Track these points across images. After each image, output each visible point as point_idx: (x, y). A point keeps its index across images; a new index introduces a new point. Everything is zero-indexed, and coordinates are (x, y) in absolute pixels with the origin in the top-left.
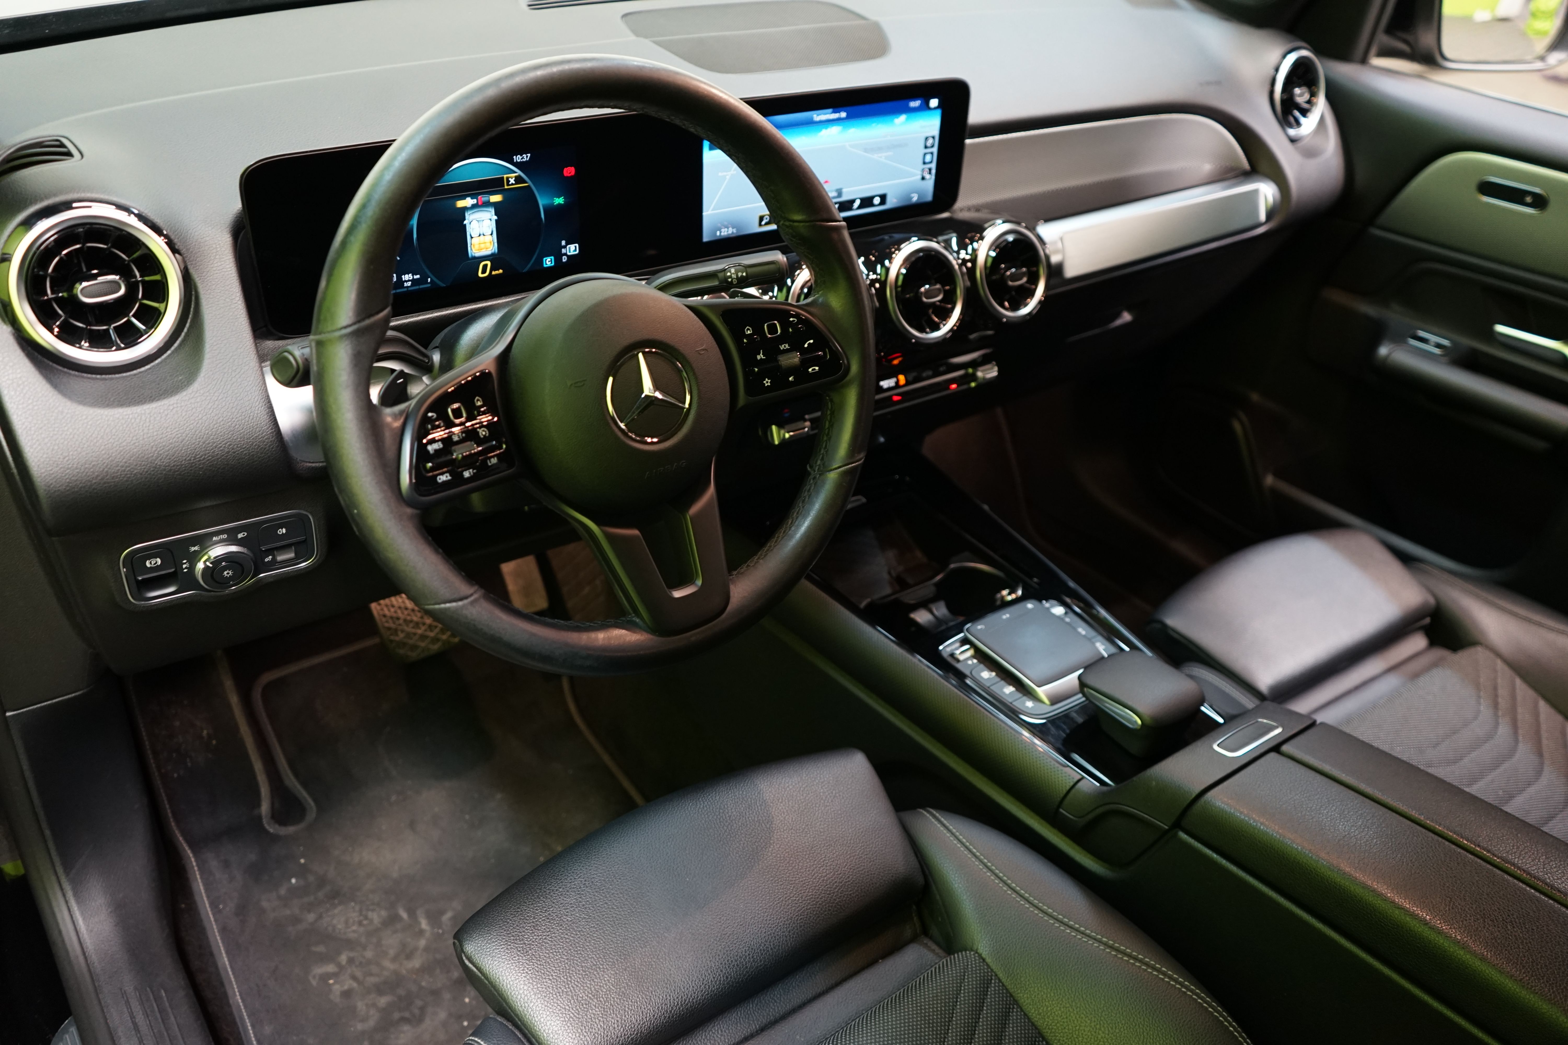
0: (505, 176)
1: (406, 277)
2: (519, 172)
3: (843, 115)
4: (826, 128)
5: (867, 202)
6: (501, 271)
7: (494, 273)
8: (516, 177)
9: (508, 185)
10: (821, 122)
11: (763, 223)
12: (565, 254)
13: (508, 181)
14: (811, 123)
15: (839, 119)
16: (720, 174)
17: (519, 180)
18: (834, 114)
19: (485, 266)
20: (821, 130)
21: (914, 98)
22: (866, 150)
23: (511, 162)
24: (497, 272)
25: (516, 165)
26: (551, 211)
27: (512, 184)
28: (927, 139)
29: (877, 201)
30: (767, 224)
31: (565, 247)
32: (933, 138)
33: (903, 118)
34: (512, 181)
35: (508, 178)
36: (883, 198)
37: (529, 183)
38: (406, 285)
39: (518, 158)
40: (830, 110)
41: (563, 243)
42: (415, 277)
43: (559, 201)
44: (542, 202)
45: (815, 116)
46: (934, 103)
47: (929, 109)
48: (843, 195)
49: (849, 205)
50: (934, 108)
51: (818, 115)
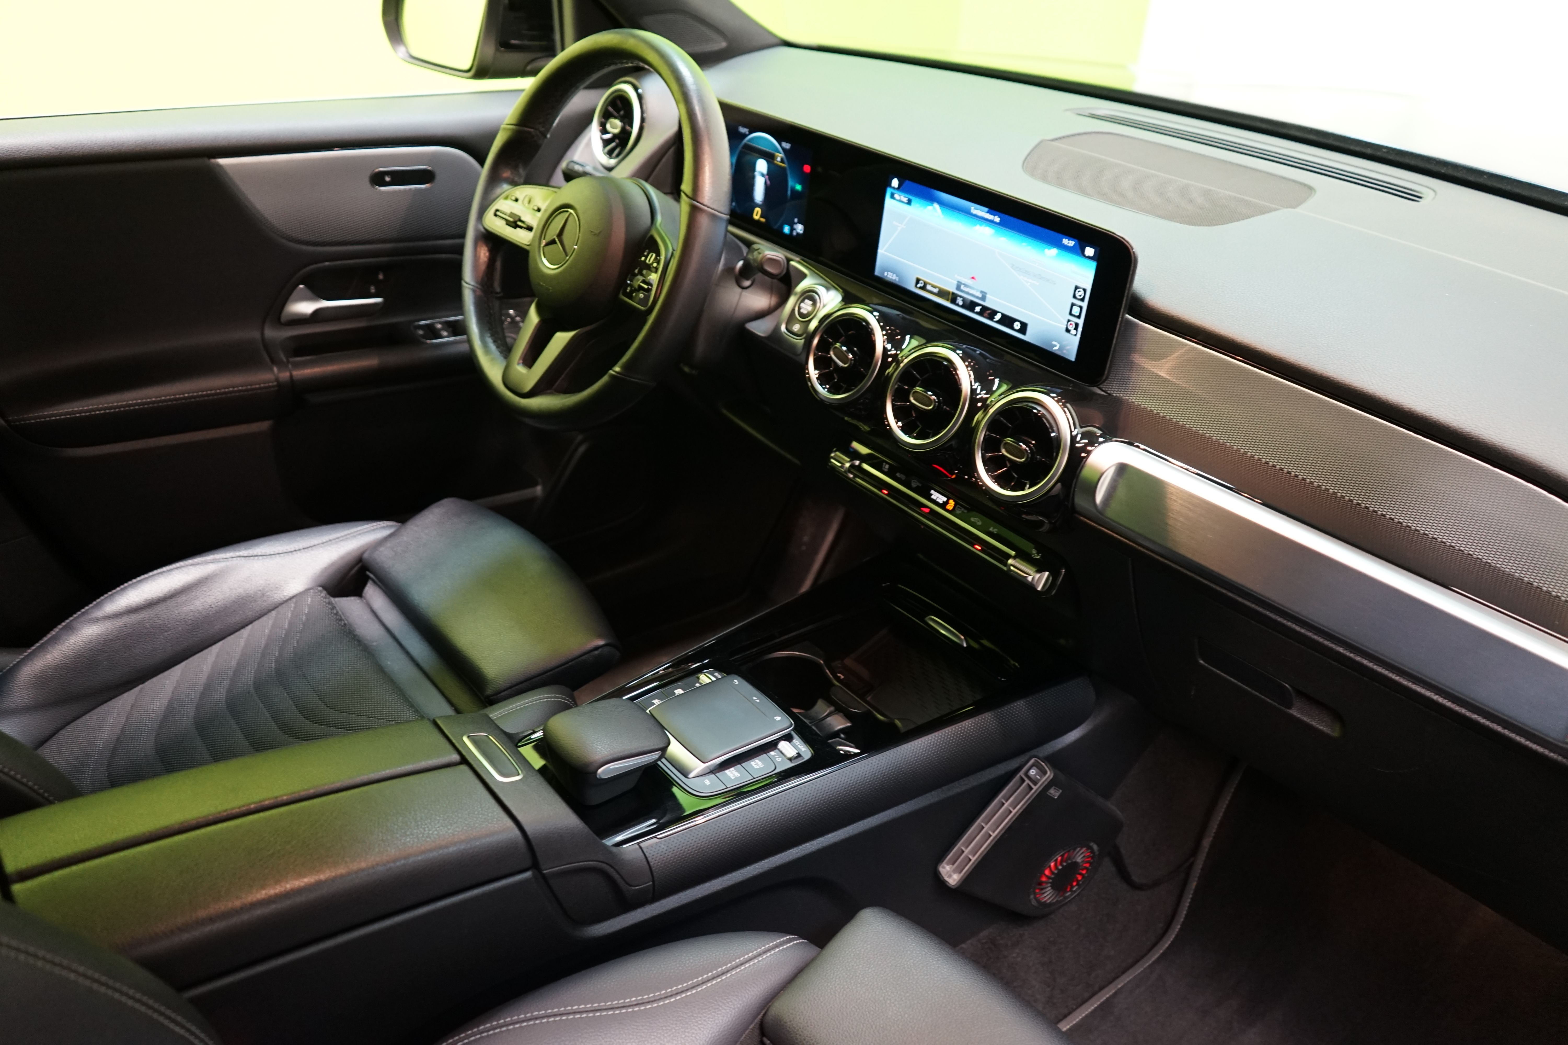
0: (776, 154)
2: (783, 155)
3: (997, 219)
4: (981, 225)
5: (1007, 321)
6: (764, 220)
8: (781, 157)
9: (777, 161)
10: (976, 216)
11: (919, 285)
12: (795, 230)
13: (777, 159)
14: (967, 212)
15: (992, 222)
16: (895, 223)
17: (782, 160)
18: (988, 214)
19: (757, 212)
20: (976, 225)
21: (1070, 236)
22: (1013, 267)
23: (780, 145)
24: (762, 219)
25: (782, 148)
26: (794, 192)
28: (1077, 288)
29: (1017, 326)
30: (920, 288)
31: (796, 224)
32: (1085, 290)
33: (1053, 251)
34: (779, 159)
35: (777, 156)
36: (1023, 327)
37: (786, 165)
39: (784, 145)
40: (986, 209)
41: (796, 220)
43: (799, 187)
44: (791, 183)
45: (972, 208)
46: (1090, 251)
47: (1084, 256)
48: (987, 300)
49: (992, 314)
50: (1089, 257)
51: (975, 209)
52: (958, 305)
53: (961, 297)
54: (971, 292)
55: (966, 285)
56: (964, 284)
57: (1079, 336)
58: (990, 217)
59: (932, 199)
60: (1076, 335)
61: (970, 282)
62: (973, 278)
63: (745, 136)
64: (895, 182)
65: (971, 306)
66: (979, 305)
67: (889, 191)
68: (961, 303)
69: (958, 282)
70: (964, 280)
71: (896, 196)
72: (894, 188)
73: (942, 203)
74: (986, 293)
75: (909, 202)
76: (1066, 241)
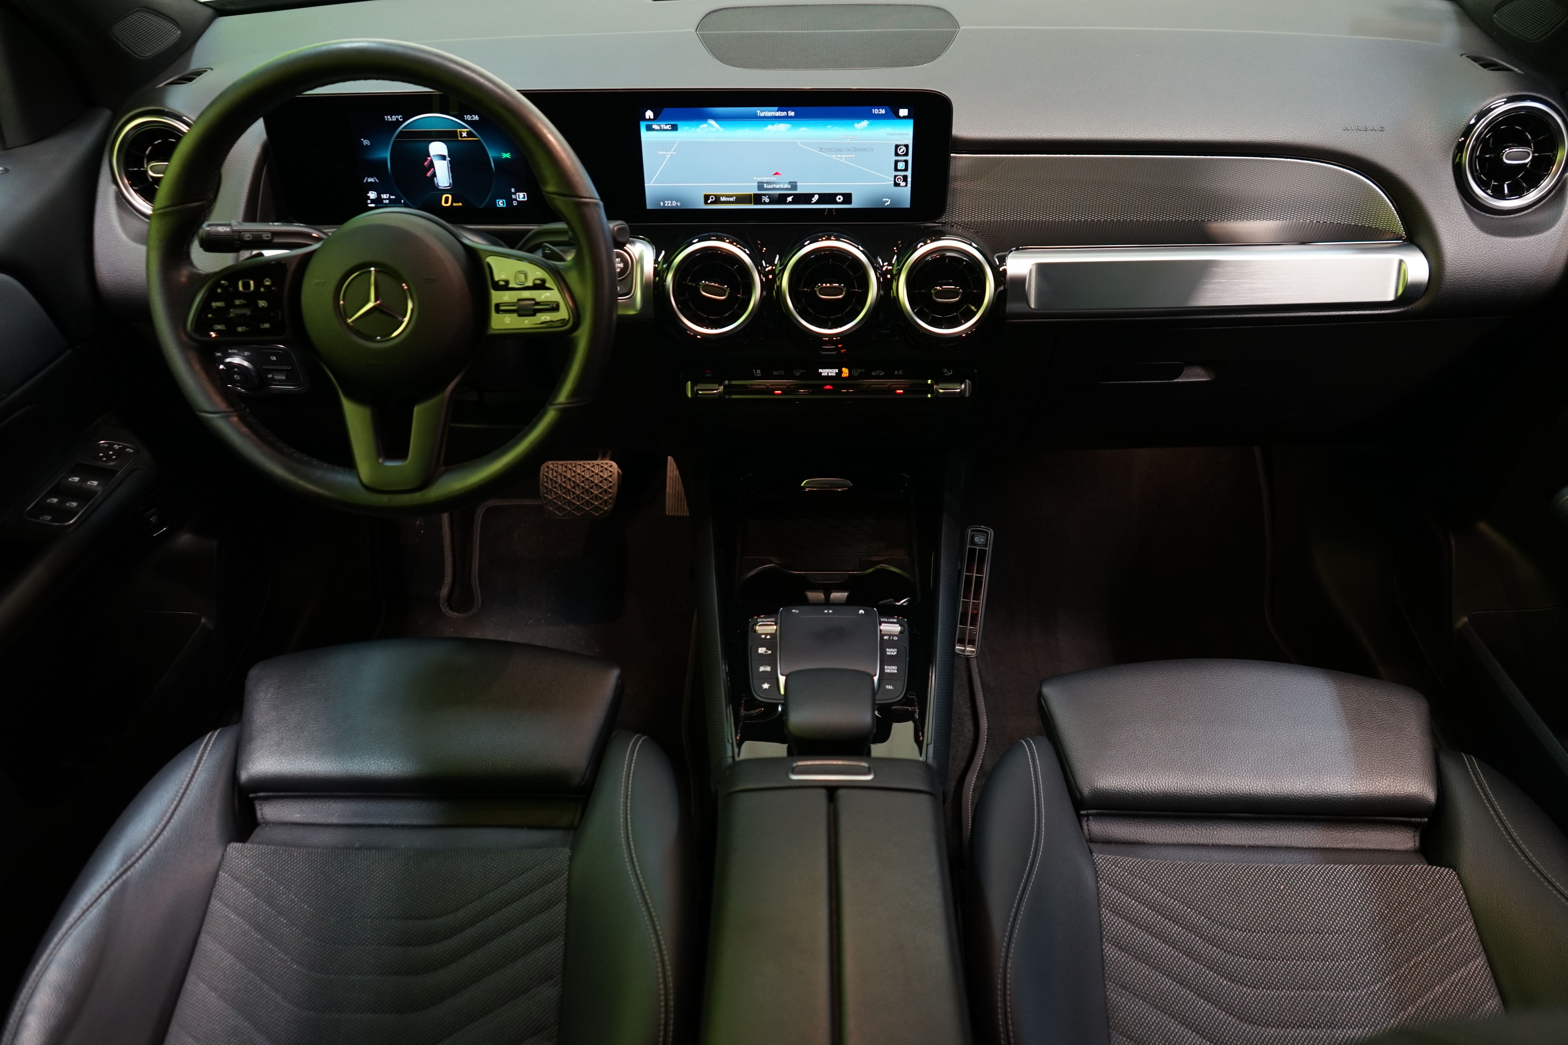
0: (458, 130)
1: (384, 196)
2: (470, 129)
3: (792, 114)
4: (773, 124)
5: (827, 198)
6: (460, 204)
7: (454, 204)
8: (467, 132)
9: (461, 137)
10: (765, 118)
11: (709, 202)
12: (516, 200)
13: (461, 135)
14: (755, 117)
15: (785, 117)
16: (659, 153)
17: (470, 134)
18: (780, 112)
19: (447, 198)
20: (767, 126)
21: (879, 105)
22: (821, 149)
23: (463, 120)
24: (457, 204)
25: (467, 122)
26: (499, 162)
27: (465, 137)
28: (897, 146)
29: (840, 199)
30: (712, 203)
31: (515, 194)
32: (906, 146)
33: (865, 123)
34: (464, 134)
35: (461, 132)
36: (848, 198)
37: (479, 138)
38: (385, 202)
39: (468, 117)
40: (774, 108)
41: (513, 190)
42: (392, 197)
43: (506, 155)
44: (492, 154)
45: (758, 112)
46: (903, 112)
47: (899, 117)
48: (798, 188)
49: (806, 198)
50: (904, 117)
51: (762, 111)
52: (765, 203)
53: (765, 195)
54: (778, 186)
55: (768, 183)
56: (766, 183)
57: (909, 185)
58: (778, 114)
59: (704, 118)
60: (906, 185)
61: (774, 179)
62: (776, 174)
63: (398, 123)
64: (649, 114)
65: (782, 199)
66: (790, 195)
67: (643, 125)
68: (767, 200)
69: (758, 183)
70: (765, 179)
71: (655, 127)
72: (650, 120)
73: (716, 118)
74: (796, 182)
75: (674, 128)
76: (876, 111)
